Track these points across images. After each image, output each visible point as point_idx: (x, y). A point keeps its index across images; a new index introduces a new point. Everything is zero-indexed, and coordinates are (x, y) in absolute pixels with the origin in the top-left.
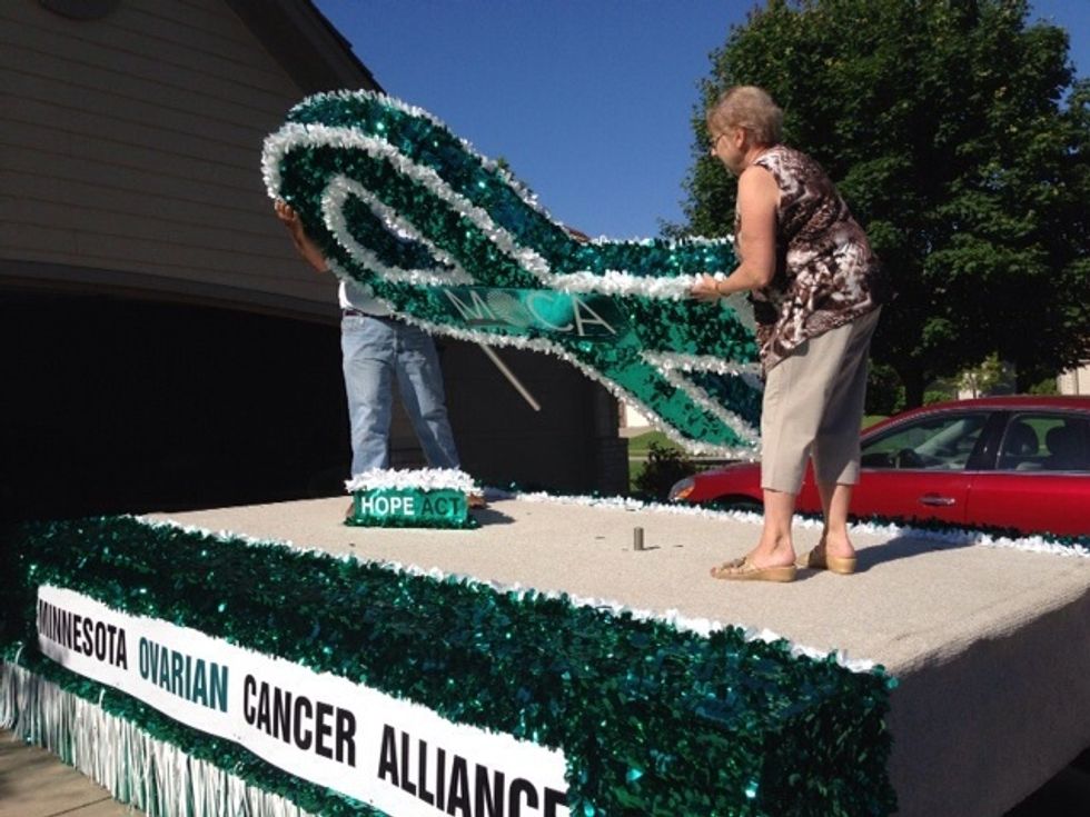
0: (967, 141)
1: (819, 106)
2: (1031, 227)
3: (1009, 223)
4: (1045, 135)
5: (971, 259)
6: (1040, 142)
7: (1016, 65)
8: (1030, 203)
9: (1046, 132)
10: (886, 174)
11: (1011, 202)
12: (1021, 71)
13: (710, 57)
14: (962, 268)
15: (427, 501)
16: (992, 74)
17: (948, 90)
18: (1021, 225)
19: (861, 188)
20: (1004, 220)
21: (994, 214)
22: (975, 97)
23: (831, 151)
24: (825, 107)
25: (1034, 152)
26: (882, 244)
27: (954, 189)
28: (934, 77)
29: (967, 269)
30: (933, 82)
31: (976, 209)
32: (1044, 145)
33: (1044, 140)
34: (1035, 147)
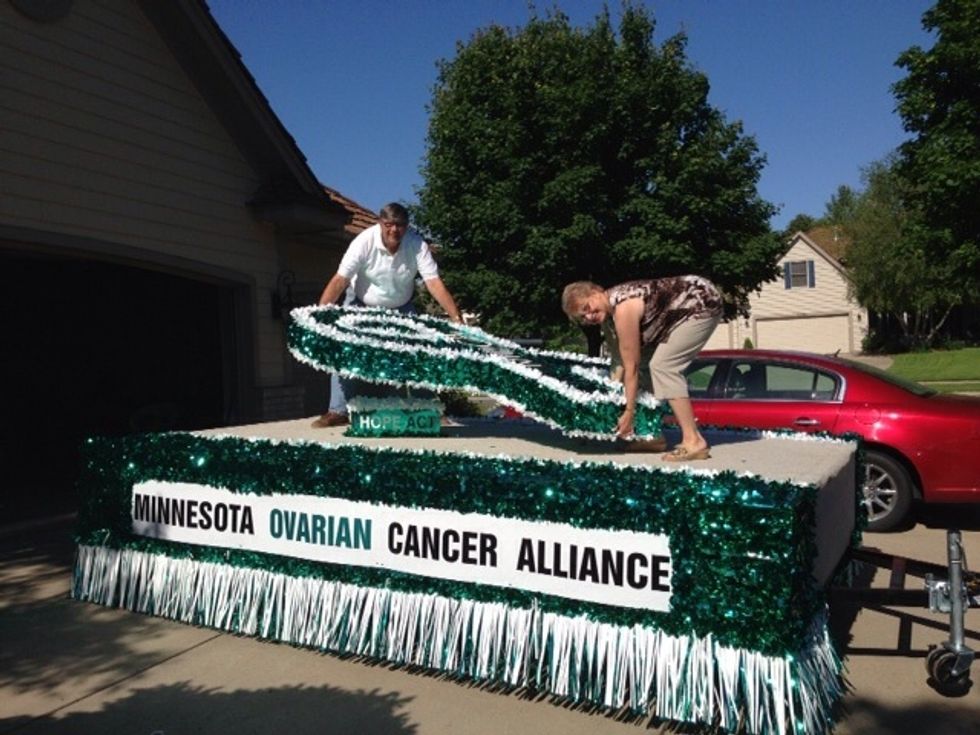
0: (642, 157)
1: (537, 121)
2: (685, 228)
3: (670, 224)
4: (698, 160)
5: (644, 250)
6: (693, 165)
7: (678, 103)
8: (685, 210)
9: (698, 157)
10: (588, 180)
11: (673, 208)
12: (681, 108)
13: (437, 64)
14: (638, 255)
15: (411, 419)
16: (660, 108)
17: (629, 118)
18: (678, 226)
19: (569, 188)
20: (667, 222)
21: (660, 215)
22: (647, 125)
23: (544, 156)
24: (543, 122)
25: (689, 172)
26: (585, 233)
27: (632, 192)
28: (620, 107)
29: (641, 257)
30: (620, 111)
31: (648, 211)
32: (696, 168)
33: (697, 163)
34: (691, 169)
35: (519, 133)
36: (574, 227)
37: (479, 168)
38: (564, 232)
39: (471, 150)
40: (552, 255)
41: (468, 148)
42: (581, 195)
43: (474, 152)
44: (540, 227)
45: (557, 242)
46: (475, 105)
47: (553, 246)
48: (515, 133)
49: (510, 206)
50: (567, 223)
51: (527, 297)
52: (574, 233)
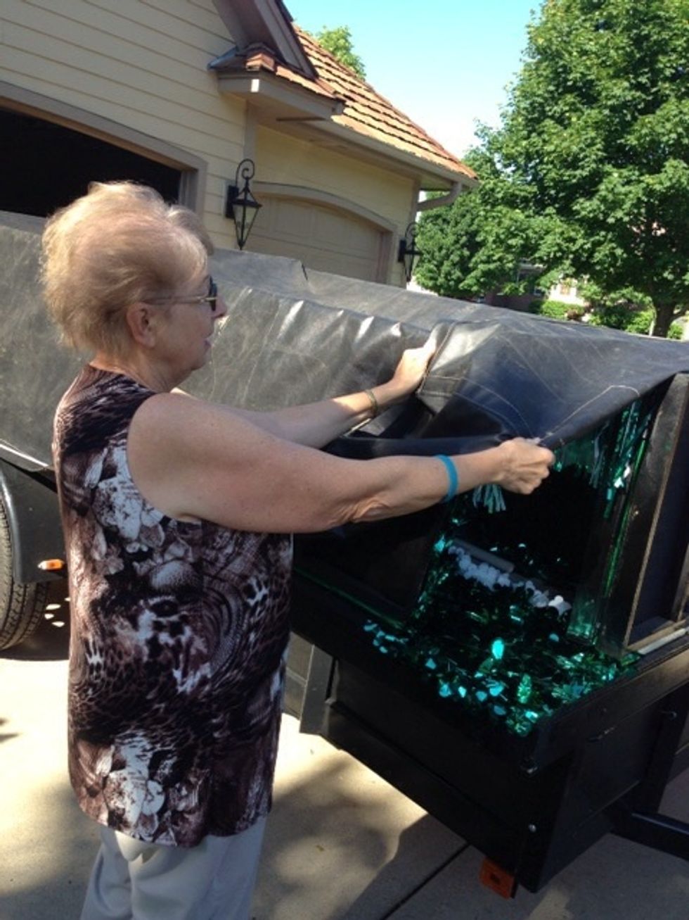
35: (623, 48)
36: (662, 176)
37: (569, 90)
38: (648, 179)
39: (564, 66)
40: (627, 206)
41: (561, 63)
42: (680, 135)
43: (567, 70)
44: (622, 171)
45: (636, 191)
46: (585, 14)
47: (631, 196)
48: (617, 49)
49: (593, 139)
50: (656, 169)
51: (591, 255)
52: (661, 183)
